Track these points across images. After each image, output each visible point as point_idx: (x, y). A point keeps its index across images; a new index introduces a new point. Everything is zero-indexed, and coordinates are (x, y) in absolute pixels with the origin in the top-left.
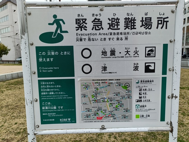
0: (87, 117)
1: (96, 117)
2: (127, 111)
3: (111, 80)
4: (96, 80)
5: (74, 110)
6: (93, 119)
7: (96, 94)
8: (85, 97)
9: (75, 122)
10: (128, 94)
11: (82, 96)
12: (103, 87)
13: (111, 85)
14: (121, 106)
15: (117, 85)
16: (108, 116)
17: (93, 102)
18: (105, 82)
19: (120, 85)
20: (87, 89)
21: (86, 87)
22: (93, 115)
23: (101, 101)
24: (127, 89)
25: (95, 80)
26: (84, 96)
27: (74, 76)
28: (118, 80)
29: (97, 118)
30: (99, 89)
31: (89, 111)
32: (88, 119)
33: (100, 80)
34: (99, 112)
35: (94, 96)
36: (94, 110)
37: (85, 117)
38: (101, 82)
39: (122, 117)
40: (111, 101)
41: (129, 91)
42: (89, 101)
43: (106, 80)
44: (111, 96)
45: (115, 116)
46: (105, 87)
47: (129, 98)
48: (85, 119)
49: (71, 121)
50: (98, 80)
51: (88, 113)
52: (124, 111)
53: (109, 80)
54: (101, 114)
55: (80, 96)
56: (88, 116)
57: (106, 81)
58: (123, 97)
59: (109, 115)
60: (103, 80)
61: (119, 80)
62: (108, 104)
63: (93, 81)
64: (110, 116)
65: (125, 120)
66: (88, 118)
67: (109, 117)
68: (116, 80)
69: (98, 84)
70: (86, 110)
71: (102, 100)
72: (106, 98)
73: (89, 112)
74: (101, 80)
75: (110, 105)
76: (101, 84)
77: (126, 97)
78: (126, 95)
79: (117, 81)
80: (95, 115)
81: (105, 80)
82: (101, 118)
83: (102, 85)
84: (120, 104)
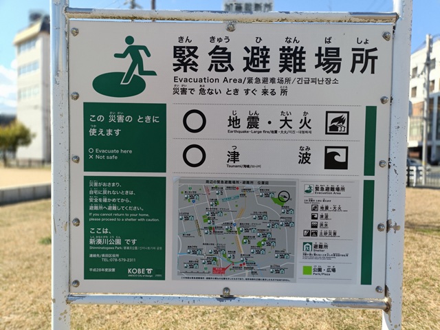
0: (192, 267)
1: (210, 267)
2: (282, 257)
3: (248, 182)
4: (215, 182)
5: (161, 248)
6: (204, 272)
7: (213, 214)
8: (187, 219)
9: (163, 278)
10: (285, 215)
11: (181, 217)
12: (229, 199)
13: (247, 194)
14: (269, 244)
15: (261, 194)
16: (238, 265)
17: (206, 231)
18: (234, 188)
19: (267, 195)
20: (194, 201)
21: (192, 197)
22: (203, 261)
23: (225, 231)
24: (285, 204)
25: (211, 182)
26: (186, 217)
27: (164, 171)
28: (263, 183)
29: (214, 269)
30: (220, 202)
31: (195, 253)
32: (192, 272)
33: (222, 182)
34: (219, 257)
35: (209, 219)
36: (207, 250)
37: (185, 265)
38: (224, 185)
39: (271, 270)
40: (247, 231)
41: (288, 210)
42: (196, 228)
43: (238, 182)
44: (248, 218)
45: (255, 267)
46: (234, 198)
47: (287, 225)
48: (186, 272)
49: (154, 276)
50: (218, 182)
51: (194, 257)
52: (276, 255)
53: (244, 182)
54: (222, 262)
55: (177, 217)
56: (192, 265)
57: (236, 185)
58: (274, 223)
59: (241, 265)
60: (230, 182)
61: (267, 183)
62: (239, 237)
63: (207, 184)
64: (243, 266)
65: (279, 279)
66: (192, 270)
67: (240, 268)
68: (259, 183)
69: (217, 192)
70: (188, 251)
71: (227, 227)
72: (235, 225)
73: (195, 255)
74: (226, 182)
75: (245, 241)
76: (225, 191)
77: (281, 223)
78: (282, 220)
79: (260, 186)
80: (210, 263)
81: (234, 182)
82: (222, 271)
83: (226, 193)
84: (267, 239)
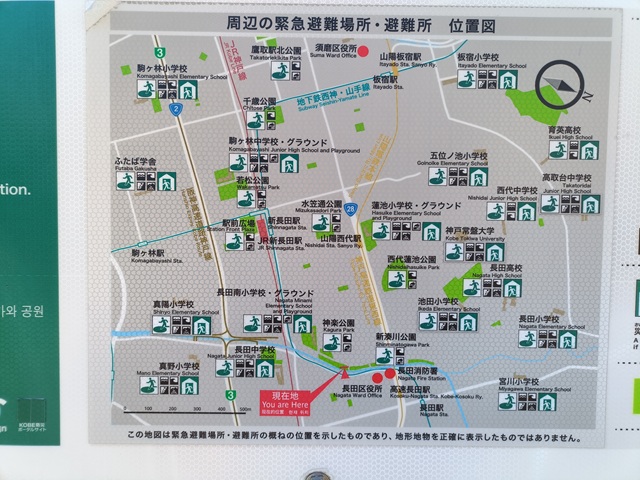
0: (170, 388)
1: (249, 390)
2: (549, 341)
3: (408, 25)
4: (265, 23)
6: (222, 411)
7: (260, 163)
8: (147, 183)
9: (51, 437)
10: (564, 166)
11: (121, 178)
12: (329, 96)
13: (406, 75)
14: (493, 290)
15: (462, 76)
16: (366, 379)
17: (230, 238)
18: (347, 49)
19: (488, 81)
20: (176, 110)
21: (168, 90)
22: (220, 365)
23: (309, 236)
26: (144, 176)
29: (266, 396)
30: (287, 109)
31: (183, 328)
32: (173, 411)
35: (242, 183)
36: (235, 317)
37: (145, 382)
38: (307, 39)
39: (503, 398)
40: (402, 233)
42: (185, 224)
43: (364, 23)
44: (407, 182)
45: (434, 386)
46: (351, 94)
47: (571, 206)
48: (149, 411)
49: (13, 428)
51: (179, 348)
52: (523, 336)
53: (391, 25)
54: (299, 367)
55: (106, 177)
56: (172, 379)
57: (357, 37)
58: (517, 202)
59: (377, 378)
62: (370, 261)
63: (233, 34)
64: (386, 384)
66: (171, 400)
67: (373, 390)
68: (455, 26)
69: (276, 67)
71: (317, 219)
72: (352, 209)
73: (184, 340)
74: (315, 23)
75: (393, 276)
76: (309, 64)
80: (246, 370)
81: (348, 24)
82: (302, 401)
83: (317, 73)
84: (485, 268)
